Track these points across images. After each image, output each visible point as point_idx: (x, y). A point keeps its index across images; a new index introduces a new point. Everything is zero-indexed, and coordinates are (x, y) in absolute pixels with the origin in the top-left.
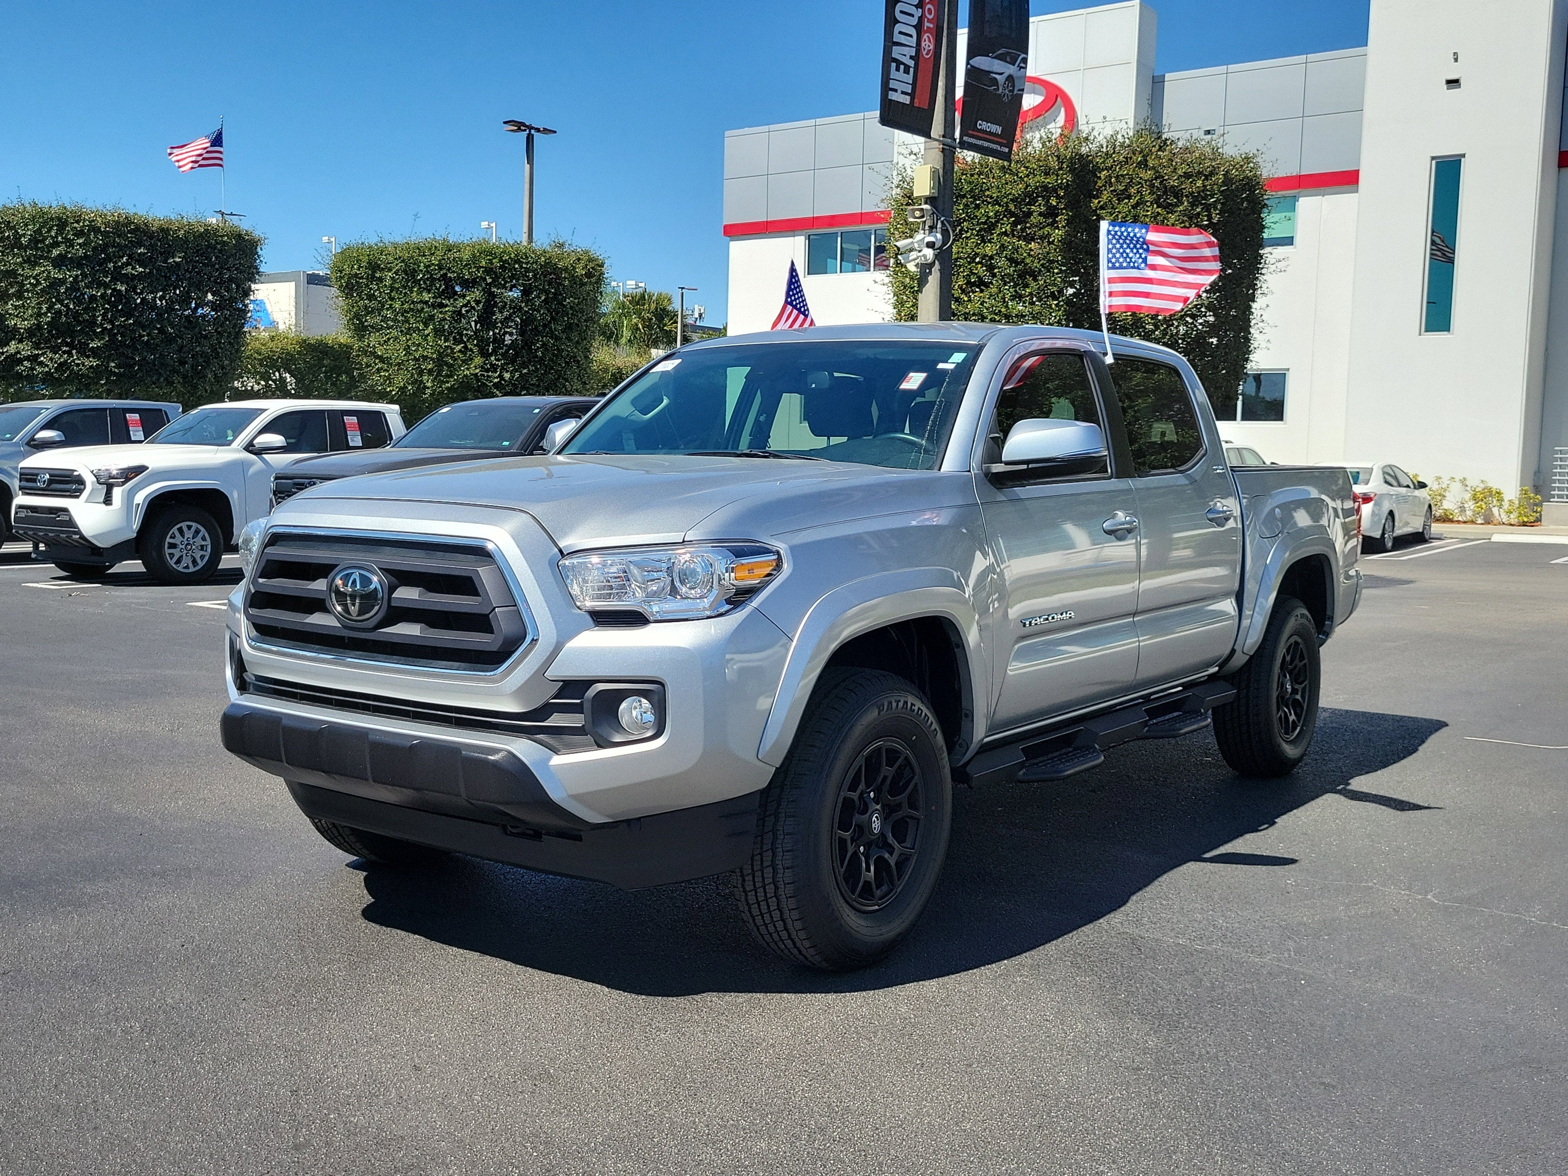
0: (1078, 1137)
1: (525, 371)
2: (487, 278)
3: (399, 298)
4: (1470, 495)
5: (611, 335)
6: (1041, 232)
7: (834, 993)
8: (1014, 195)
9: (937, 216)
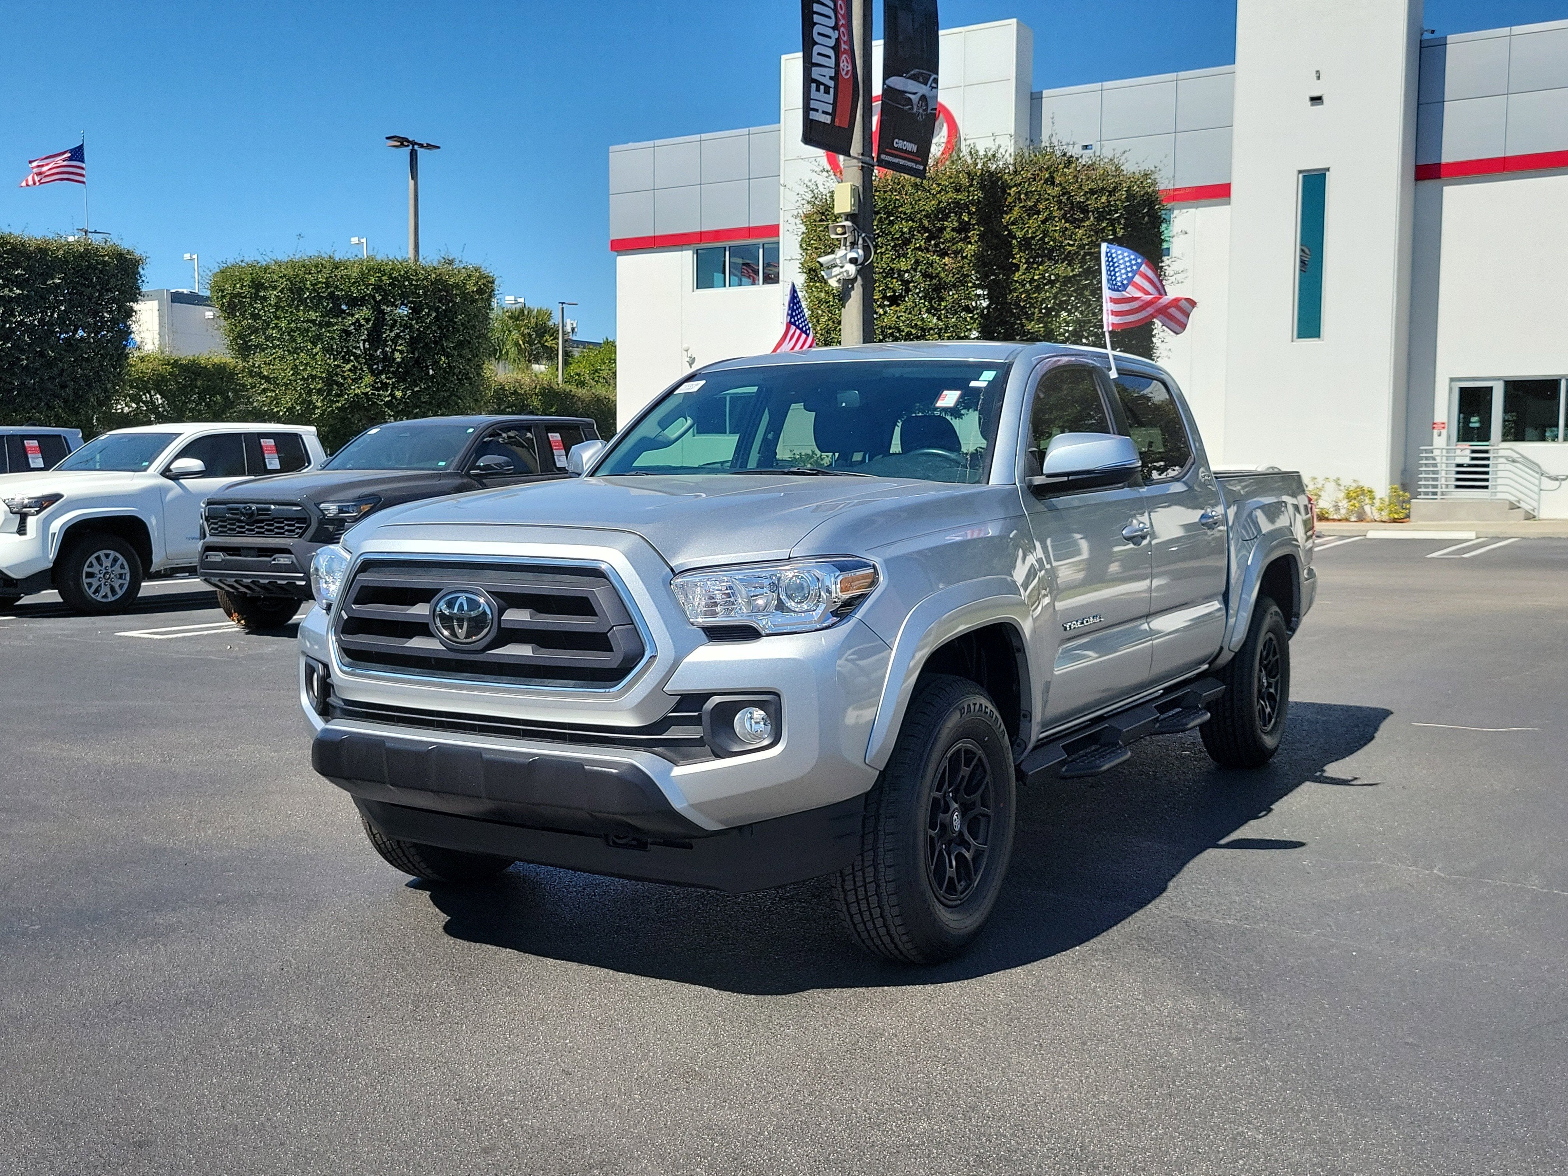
0: (1208, 1102)
1: (416, 389)
2: (377, 295)
3: (285, 317)
4: (1343, 494)
5: (496, 353)
6: (954, 248)
7: (932, 983)
8: (927, 211)
9: (858, 233)
